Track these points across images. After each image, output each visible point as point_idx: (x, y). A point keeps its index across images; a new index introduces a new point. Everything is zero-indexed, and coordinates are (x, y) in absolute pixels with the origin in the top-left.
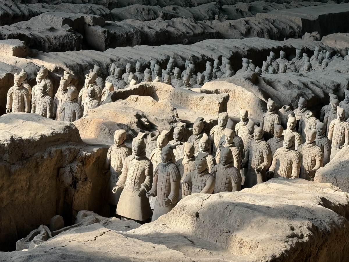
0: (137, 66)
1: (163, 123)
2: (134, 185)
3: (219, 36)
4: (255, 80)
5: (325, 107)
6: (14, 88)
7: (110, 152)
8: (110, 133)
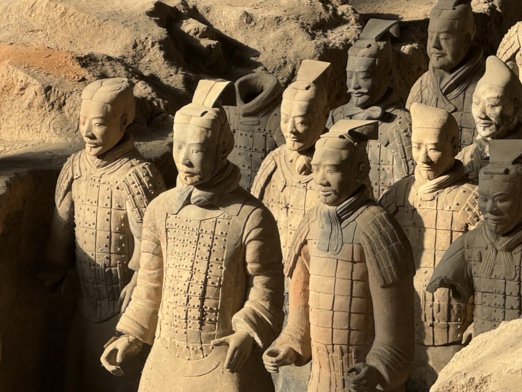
1: (279, 32)
2: (202, 323)
7: (69, 188)
8: (53, 104)
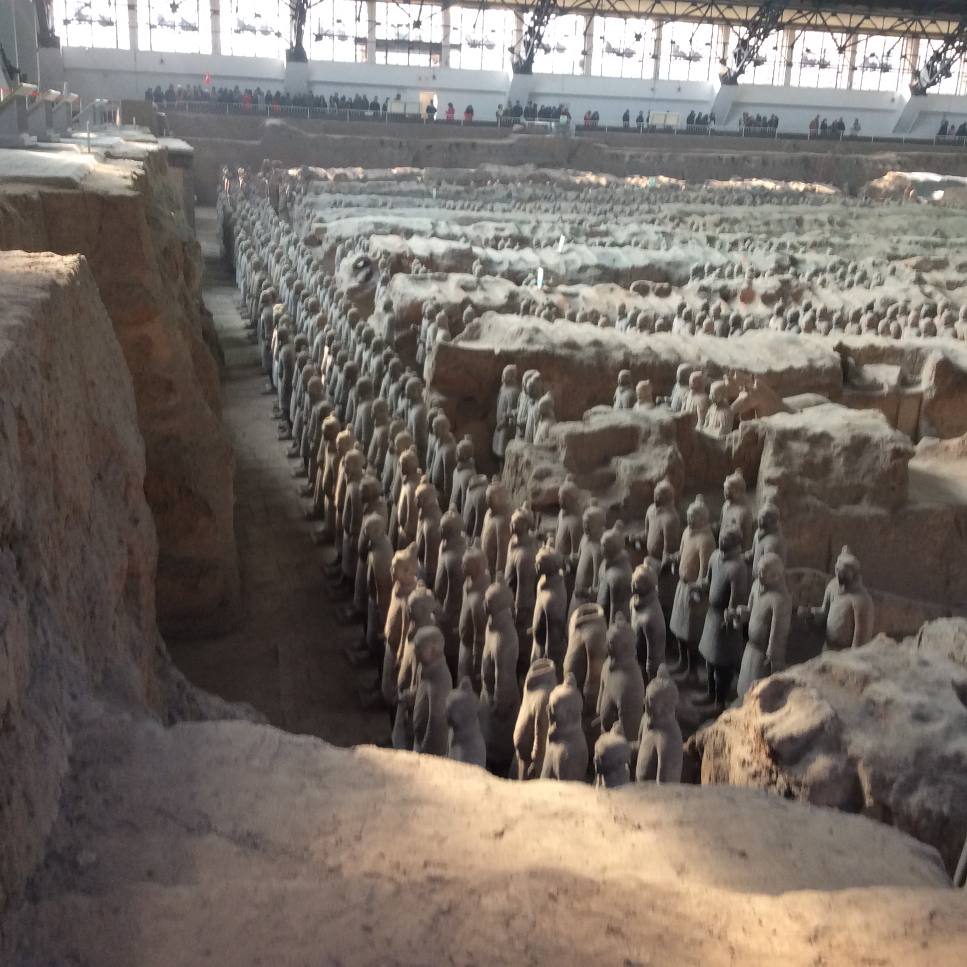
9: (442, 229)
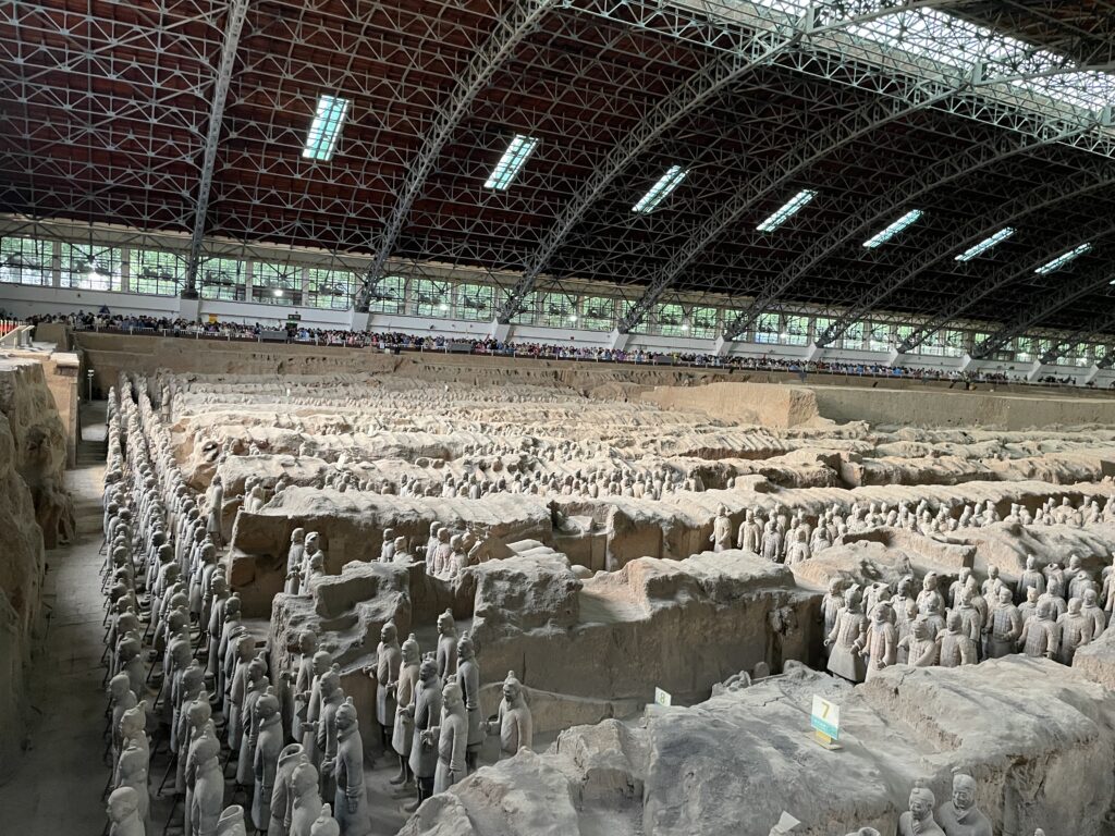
0: (883, 507)
2: (847, 640)
3: (994, 477)
4: (1016, 531)
5: (1108, 568)
6: (745, 524)
9: (284, 420)
